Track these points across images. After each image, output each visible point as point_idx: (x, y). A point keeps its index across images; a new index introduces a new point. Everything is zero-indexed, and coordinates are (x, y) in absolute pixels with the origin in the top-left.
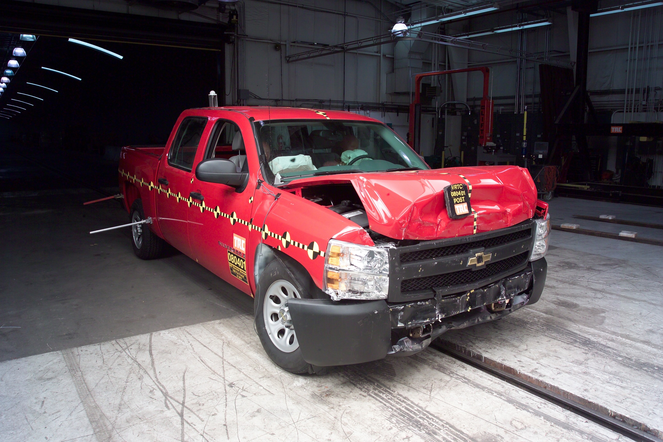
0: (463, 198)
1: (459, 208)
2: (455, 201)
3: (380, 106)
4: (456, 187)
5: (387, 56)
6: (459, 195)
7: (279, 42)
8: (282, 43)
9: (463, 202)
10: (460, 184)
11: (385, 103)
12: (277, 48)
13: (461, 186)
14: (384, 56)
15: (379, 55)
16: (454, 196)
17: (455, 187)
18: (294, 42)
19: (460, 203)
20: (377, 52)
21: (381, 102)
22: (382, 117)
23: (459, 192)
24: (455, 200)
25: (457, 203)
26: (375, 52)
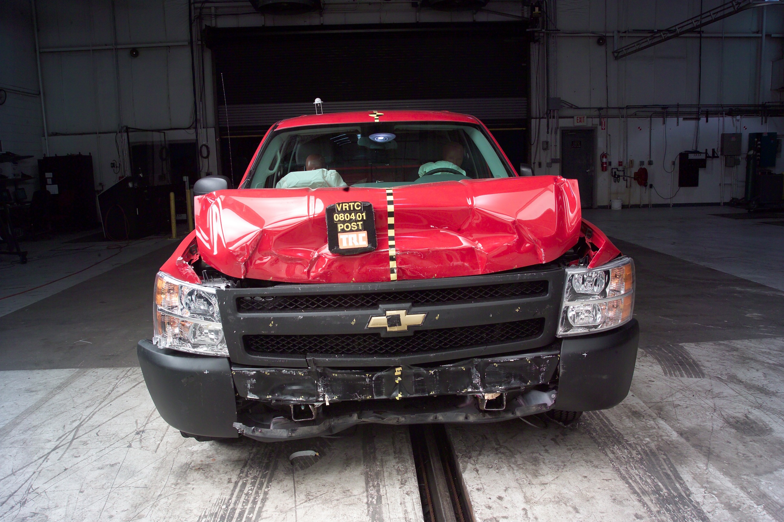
0: (360, 223)
1: (347, 239)
2: (339, 229)
3: (760, 108)
4: (347, 207)
5: (773, 36)
6: (351, 219)
7: (604, 34)
8: (607, 35)
9: (358, 230)
10: (355, 202)
11: (767, 104)
12: (601, 41)
13: (358, 206)
14: (768, 36)
15: (760, 35)
16: (339, 220)
17: (344, 207)
18: (625, 32)
19: (351, 231)
20: (757, 33)
21: (760, 103)
22: (762, 124)
23: (353, 214)
24: (340, 227)
25: (343, 231)
26: (754, 33)
